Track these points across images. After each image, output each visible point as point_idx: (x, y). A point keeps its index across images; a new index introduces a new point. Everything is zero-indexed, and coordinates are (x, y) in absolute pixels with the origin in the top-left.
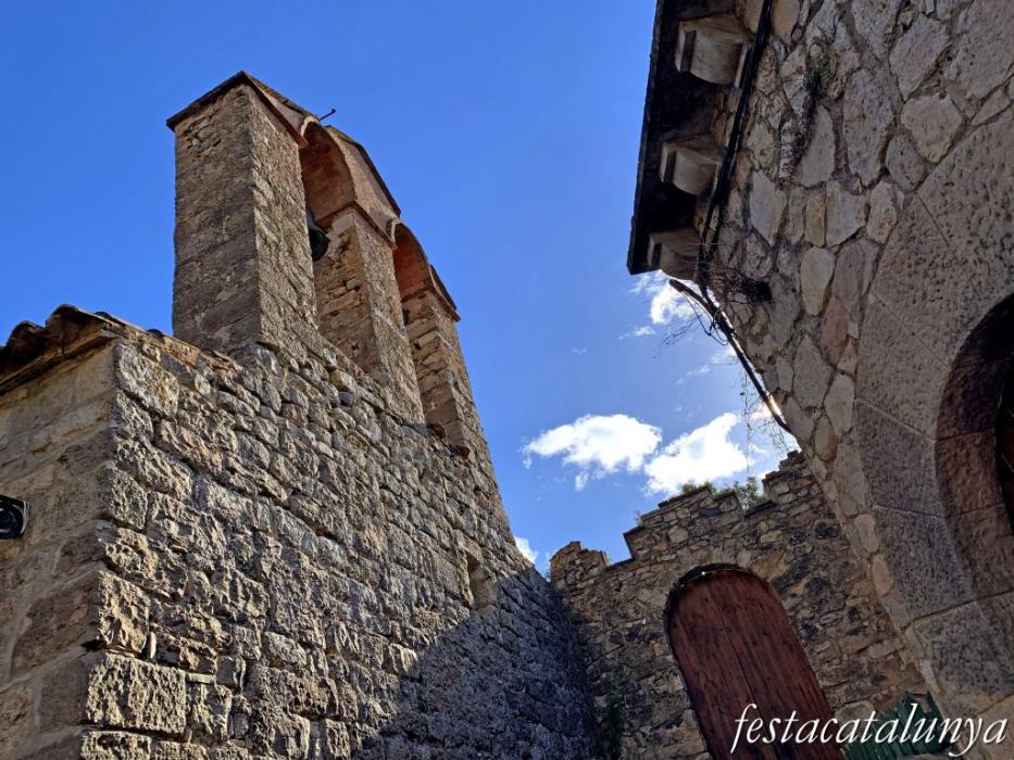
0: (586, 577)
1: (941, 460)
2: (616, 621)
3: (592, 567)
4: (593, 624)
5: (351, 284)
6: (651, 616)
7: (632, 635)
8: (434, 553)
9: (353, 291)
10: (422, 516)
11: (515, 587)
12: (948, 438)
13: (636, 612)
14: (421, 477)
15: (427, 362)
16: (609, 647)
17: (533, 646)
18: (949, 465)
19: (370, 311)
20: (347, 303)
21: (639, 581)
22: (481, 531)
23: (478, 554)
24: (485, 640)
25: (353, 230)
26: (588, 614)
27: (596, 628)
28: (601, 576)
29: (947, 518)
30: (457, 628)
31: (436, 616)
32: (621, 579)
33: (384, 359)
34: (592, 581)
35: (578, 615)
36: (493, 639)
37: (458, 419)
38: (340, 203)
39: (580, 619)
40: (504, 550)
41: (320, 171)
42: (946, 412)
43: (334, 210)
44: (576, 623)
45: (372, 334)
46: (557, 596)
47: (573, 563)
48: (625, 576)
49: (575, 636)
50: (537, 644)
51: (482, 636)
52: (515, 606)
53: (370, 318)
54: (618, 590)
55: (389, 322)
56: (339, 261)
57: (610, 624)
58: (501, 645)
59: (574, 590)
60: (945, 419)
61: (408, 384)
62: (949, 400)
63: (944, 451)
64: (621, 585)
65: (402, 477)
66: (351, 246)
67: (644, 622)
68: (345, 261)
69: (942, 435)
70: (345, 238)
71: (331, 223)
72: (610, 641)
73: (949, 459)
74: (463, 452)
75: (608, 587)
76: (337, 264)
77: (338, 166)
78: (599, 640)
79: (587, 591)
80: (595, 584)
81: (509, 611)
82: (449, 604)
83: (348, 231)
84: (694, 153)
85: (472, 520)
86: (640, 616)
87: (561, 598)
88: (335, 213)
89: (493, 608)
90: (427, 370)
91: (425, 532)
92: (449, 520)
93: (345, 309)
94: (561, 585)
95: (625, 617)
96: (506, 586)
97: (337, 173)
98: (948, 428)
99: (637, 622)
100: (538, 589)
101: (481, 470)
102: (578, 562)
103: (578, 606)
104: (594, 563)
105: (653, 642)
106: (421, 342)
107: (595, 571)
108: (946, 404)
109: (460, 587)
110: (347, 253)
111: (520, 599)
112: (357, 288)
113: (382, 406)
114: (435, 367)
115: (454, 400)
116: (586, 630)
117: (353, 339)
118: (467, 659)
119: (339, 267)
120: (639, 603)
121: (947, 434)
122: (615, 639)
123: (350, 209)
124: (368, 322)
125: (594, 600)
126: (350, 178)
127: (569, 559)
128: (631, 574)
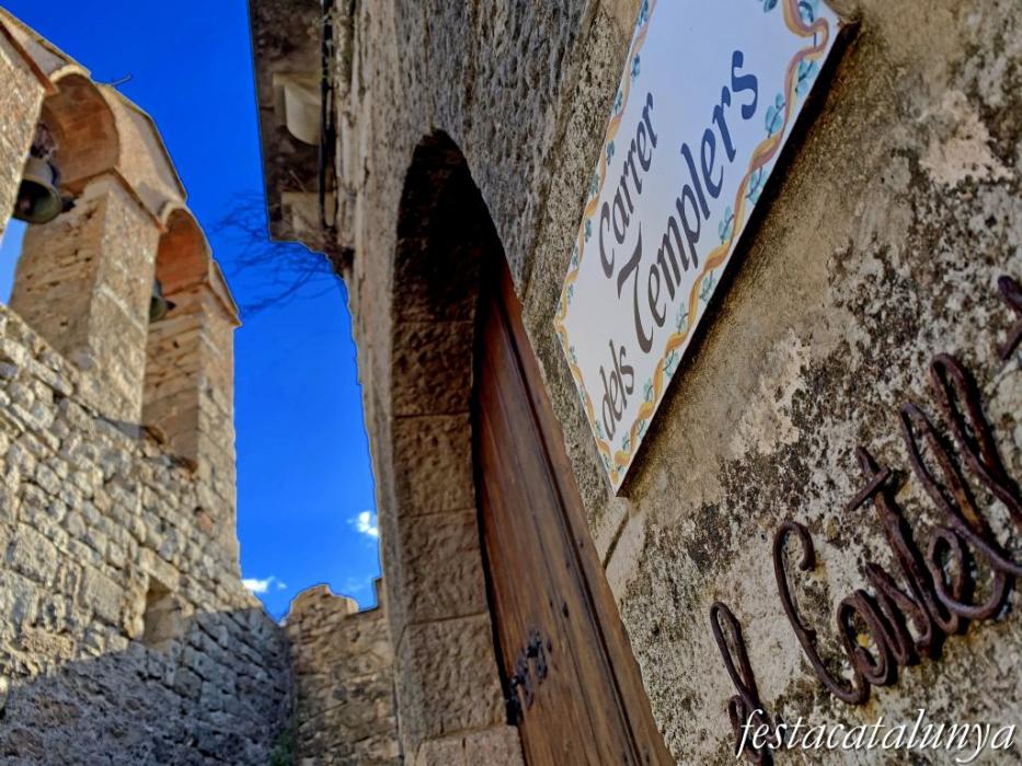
0: (323, 623)
1: (400, 444)
2: (344, 674)
3: (333, 613)
4: (319, 676)
5: (83, 254)
6: (382, 672)
7: (359, 691)
8: (91, 569)
9: (82, 263)
10: (87, 525)
11: (221, 624)
12: (407, 417)
13: (368, 666)
14: (106, 481)
15: (180, 363)
16: (331, 702)
17: (225, 692)
18: (410, 453)
19: (93, 285)
20: (71, 274)
21: (378, 632)
22: (186, 555)
23: (171, 580)
24: (144, 679)
25: (103, 199)
26: (315, 664)
27: (322, 681)
28: (338, 624)
29: (401, 518)
30: (97, 659)
31: (65, 641)
32: (360, 628)
33: (95, 342)
34: (328, 629)
35: (306, 665)
36: (158, 678)
37: (197, 429)
38: (100, 167)
39: (308, 669)
40: (216, 582)
41: (85, 131)
42: (400, 380)
43: (90, 174)
44: (301, 673)
45: (87, 311)
46: (286, 643)
47: (313, 606)
48: (364, 626)
49: (296, 687)
50: (234, 691)
51: (140, 674)
52: (210, 645)
53: (91, 294)
54: (354, 641)
55: (123, 305)
56: (79, 228)
57: (337, 677)
58: (168, 687)
59: (307, 637)
60: (400, 390)
61: (125, 377)
62: (401, 365)
63: (404, 433)
64: (358, 635)
65: (69, 475)
66: (95, 215)
67: (374, 678)
68: (85, 229)
69: (398, 412)
70: (93, 206)
71: (83, 187)
72: (334, 696)
73: (410, 444)
74: (191, 466)
75: (344, 637)
76: (76, 231)
77: (107, 129)
78: (322, 694)
79: (321, 639)
80: (332, 632)
81: (199, 649)
82: (94, 631)
83: (98, 199)
84: (303, 91)
85: (175, 541)
86: (371, 671)
87: (291, 644)
88: (91, 178)
89: (174, 643)
90: (178, 371)
91: (86, 543)
92: (135, 536)
93: (67, 281)
94: (295, 630)
95: (355, 671)
96: (204, 621)
97: (103, 136)
98: (407, 404)
99: (365, 678)
100: (260, 631)
101: (214, 489)
102: (318, 606)
103: (307, 655)
104: (335, 609)
105: (378, 700)
106: (180, 340)
107: (335, 618)
108: (400, 371)
109: (122, 614)
110: (91, 221)
111: (224, 639)
112: (88, 260)
113: (68, 390)
114: (187, 369)
115: (198, 408)
116: (312, 683)
117: (65, 314)
118: (101, 698)
119: (76, 235)
120: (373, 657)
121: (405, 410)
122: (339, 695)
123: (108, 176)
124: (87, 297)
125: (327, 649)
126: (118, 144)
127: (309, 602)
128: (371, 624)
